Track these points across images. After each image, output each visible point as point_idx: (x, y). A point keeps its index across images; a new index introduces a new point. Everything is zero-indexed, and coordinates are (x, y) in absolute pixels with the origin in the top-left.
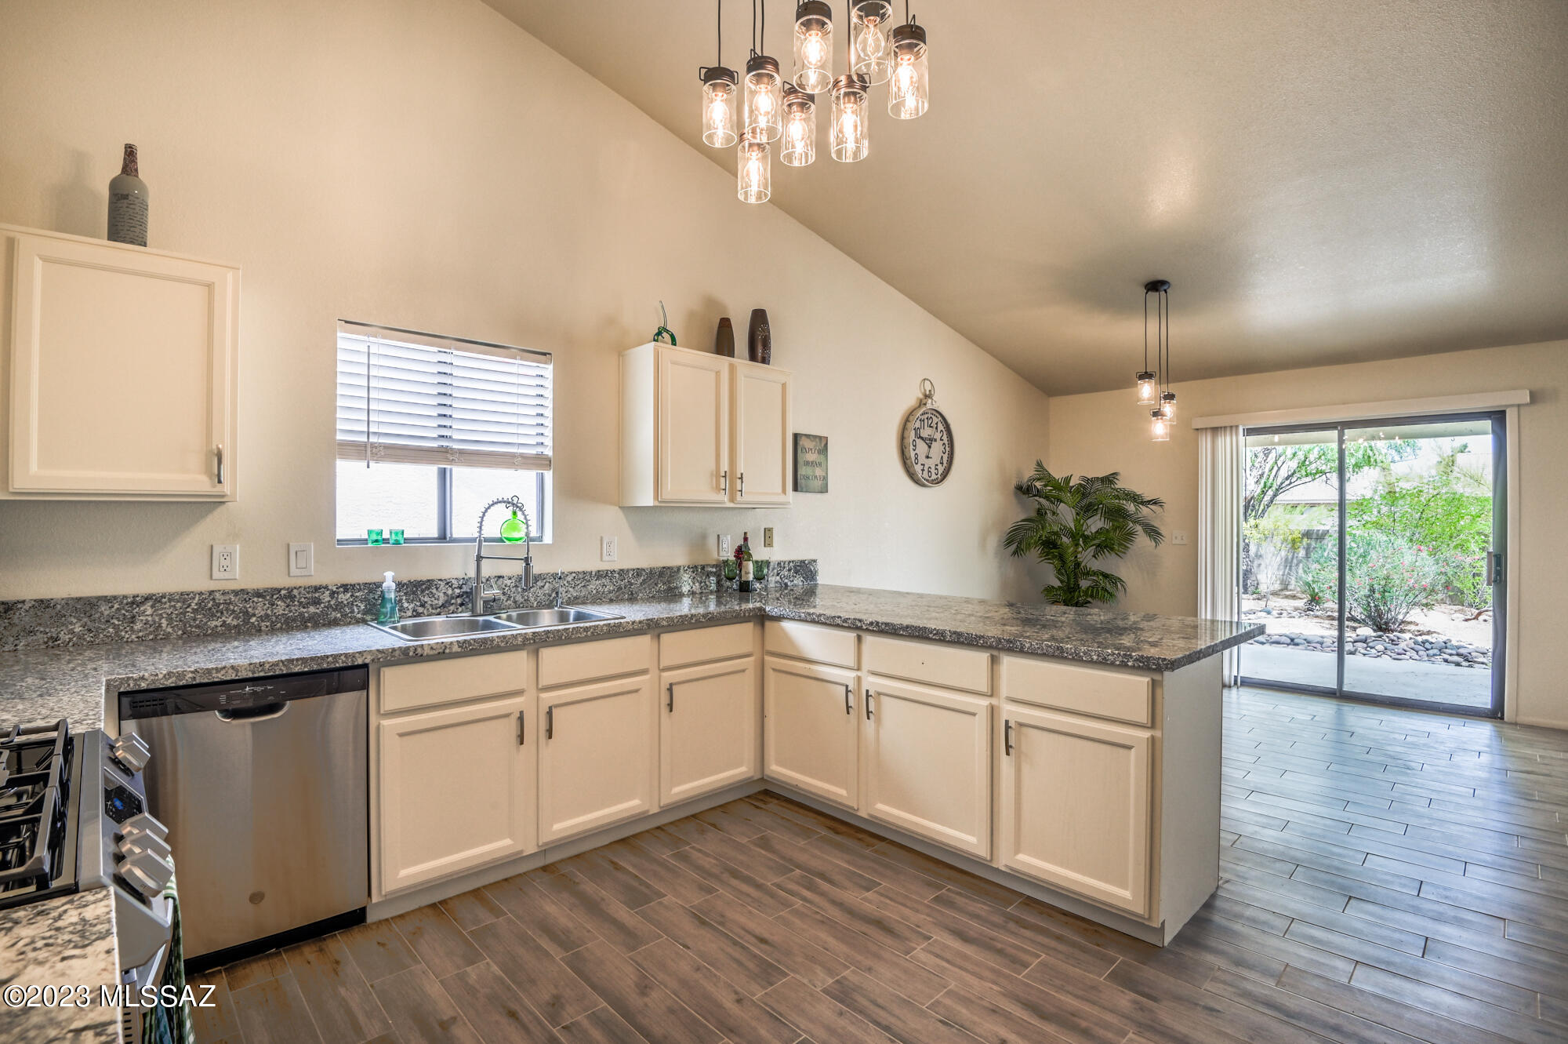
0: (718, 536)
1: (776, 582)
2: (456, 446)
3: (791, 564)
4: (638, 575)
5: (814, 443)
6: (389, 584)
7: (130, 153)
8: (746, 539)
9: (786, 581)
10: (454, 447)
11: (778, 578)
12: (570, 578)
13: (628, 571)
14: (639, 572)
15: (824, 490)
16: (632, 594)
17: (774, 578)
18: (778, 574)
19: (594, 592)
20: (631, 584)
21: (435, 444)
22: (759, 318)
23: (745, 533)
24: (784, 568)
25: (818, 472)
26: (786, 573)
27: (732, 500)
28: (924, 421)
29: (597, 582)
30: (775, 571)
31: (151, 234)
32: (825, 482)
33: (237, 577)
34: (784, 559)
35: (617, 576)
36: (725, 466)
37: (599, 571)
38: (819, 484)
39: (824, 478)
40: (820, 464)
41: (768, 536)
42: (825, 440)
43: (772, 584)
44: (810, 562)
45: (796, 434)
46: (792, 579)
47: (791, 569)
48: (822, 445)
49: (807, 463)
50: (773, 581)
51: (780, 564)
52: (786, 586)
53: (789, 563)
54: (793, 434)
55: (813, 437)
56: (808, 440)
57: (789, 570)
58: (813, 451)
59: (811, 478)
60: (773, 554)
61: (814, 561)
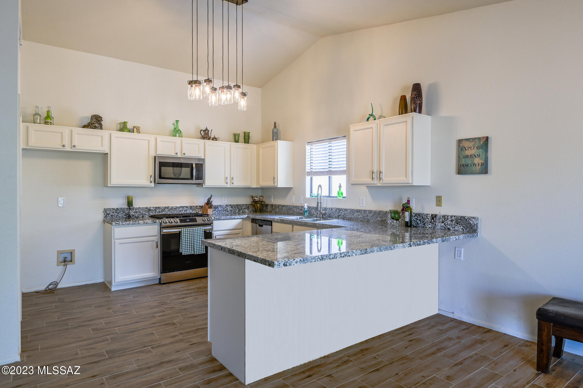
1: (441, 226)
3: (453, 217)
5: (473, 143)
6: (306, 207)
7: (275, 123)
8: (408, 201)
9: (449, 227)
11: (443, 224)
12: (349, 211)
18: (443, 222)
19: (356, 217)
22: (415, 88)
23: (409, 198)
24: (448, 219)
25: (477, 161)
26: (449, 223)
27: (379, 182)
29: (357, 214)
30: (441, 220)
32: (485, 167)
33: (294, 203)
34: (447, 214)
36: (376, 168)
37: (357, 210)
38: (478, 168)
39: (482, 164)
40: (479, 156)
41: (439, 201)
42: (485, 139)
43: (439, 227)
44: (469, 218)
45: (459, 140)
46: (453, 226)
47: (453, 221)
48: (482, 143)
49: (467, 157)
50: (439, 225)
51: (444, 216)
52: (449, 229)
53: (451, 217)
54: (457, 140)
55: (474, 139)
56: (469, 142)
57: (451, 221)
58: (472, 148)
59: (469, 165)
60: (441, 211)
61: (473, 218)
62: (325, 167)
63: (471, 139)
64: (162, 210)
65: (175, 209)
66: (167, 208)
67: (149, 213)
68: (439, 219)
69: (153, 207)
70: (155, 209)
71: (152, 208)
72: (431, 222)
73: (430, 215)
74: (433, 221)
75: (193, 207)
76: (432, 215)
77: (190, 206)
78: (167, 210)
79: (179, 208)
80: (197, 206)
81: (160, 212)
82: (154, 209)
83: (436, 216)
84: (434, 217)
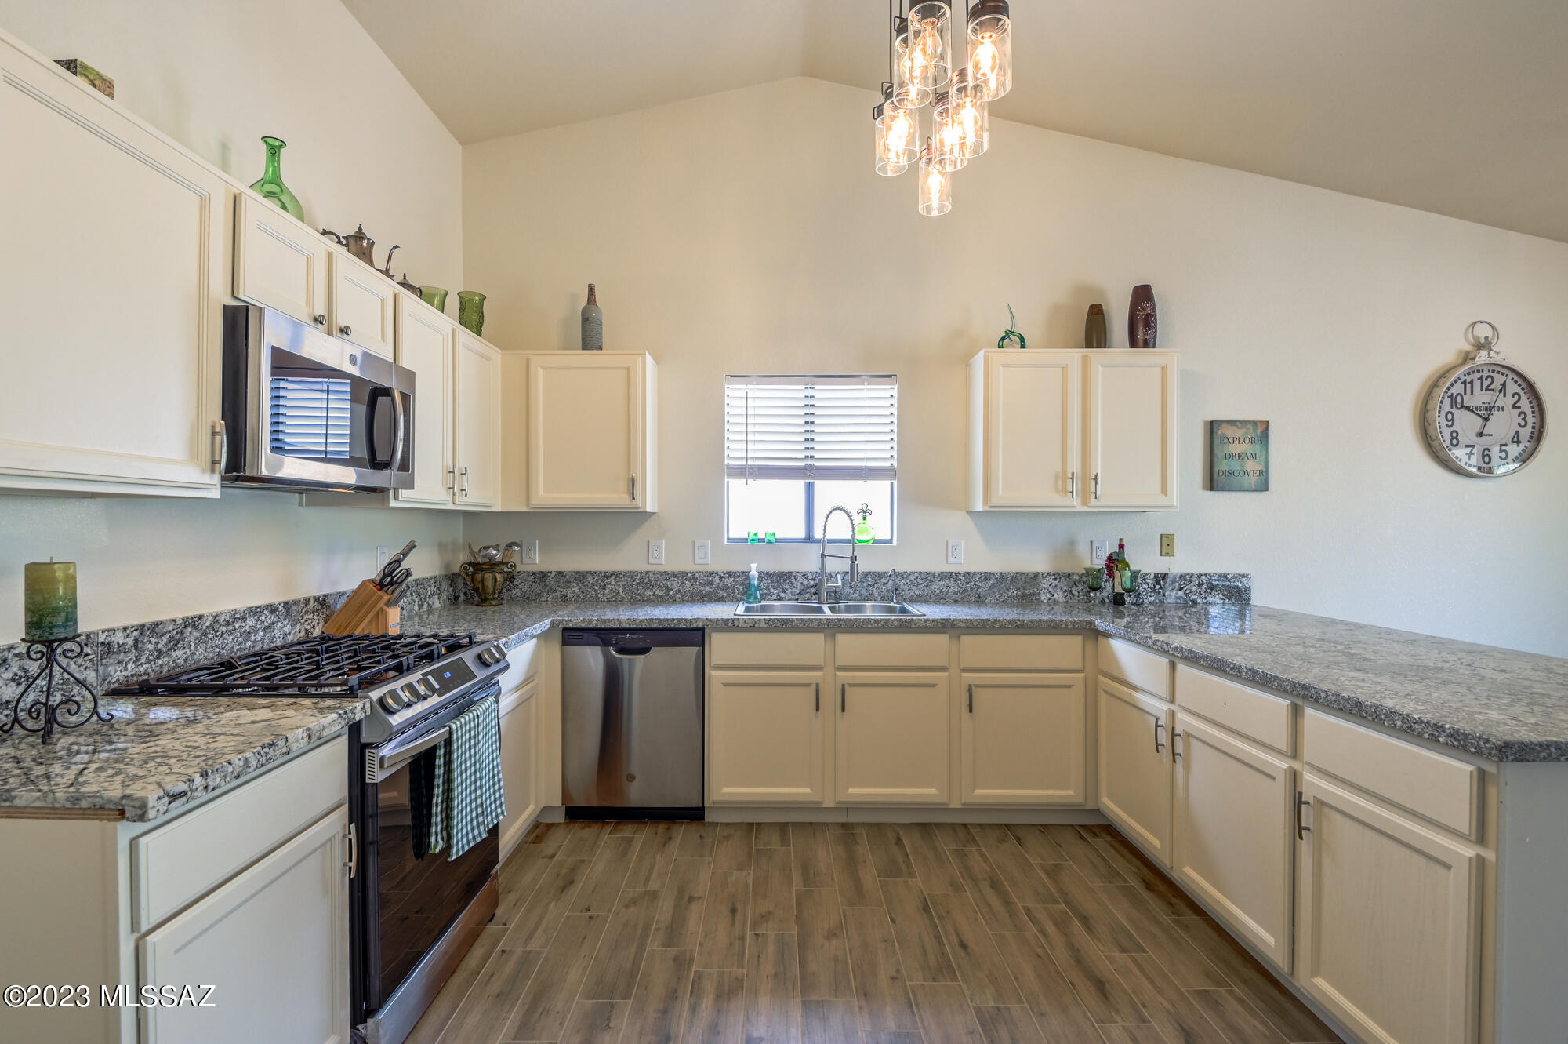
0: (1091, 542)
1: (1177, 598)
2: (817, 464)
3: (1203, 577)
4: (986, 578)
5: (1244, 431)
6: (754, 573)
7: (591, 289)
8: (1121, 546)
9: (1194, 597)
10: (816, 464)
11: (1181, 593)
12: (912, 578)
13: (974, 574)
14: (987, 576)
15: (1263, 486)
16: (980, 597)
17: (1174, 593)
18: (1181, 589)
19: (938, 592)
20: (979, 587)
21: (802, 464)
22: (1142, 296)
23: (1121, 540)
24: (1191, 581)
25: (1250, 465)
26: (1194, 589)
27: (1085, 503)
28: (1471, 382)
29: (941, 583)
30: (1177, 584)
31: (606, 339)
32: (1263, 478)
33: (663, 563)
34: (1190, 571)
35: (962, 578)
36: (1075, 466)
37: (942, 573)
38: (1253, 480)
39: (1261, 473)
40: (1254, 456)
41: (1167, 544)
42: (1264, 426)
43: (1171, 600)
44: (1236, 577)
45: (1212, 422)
46: (1203, 595)
47: (1203, 584)
48: (1259, 432)
49: (1231, 456)
50: (1172, 596)
51: (1183, 577)
52: (1194, 602)
53: (1199, 576)
54: (1206, 423)
55: (1244, 423)
56: (1234, 428)
57: (1199, 585)
58: (1242, 440)
59: (1236, 474)
60: (1177, 565)
61: (1244, 576)
62: (792, 452)
63: (1241, 422)
64: (171, 639)
65: (228, 623)
66: (193, 622)
67: (101, 669)
68: (1173, 582)
69: (125, 629)
70: (136, 641)
71: (119, 638)
72: (1153, 590)
73: (1152, 576)
74: (1158, 587)
75: (294, 608)
76: (1156, 575)
77: (286, 603)
78: (196, 634)
79: (243, 619)
80: (307, 601)
81: (159, 651)
82: (130, 641)
83: (1164, 576)
84: (1160, 579)
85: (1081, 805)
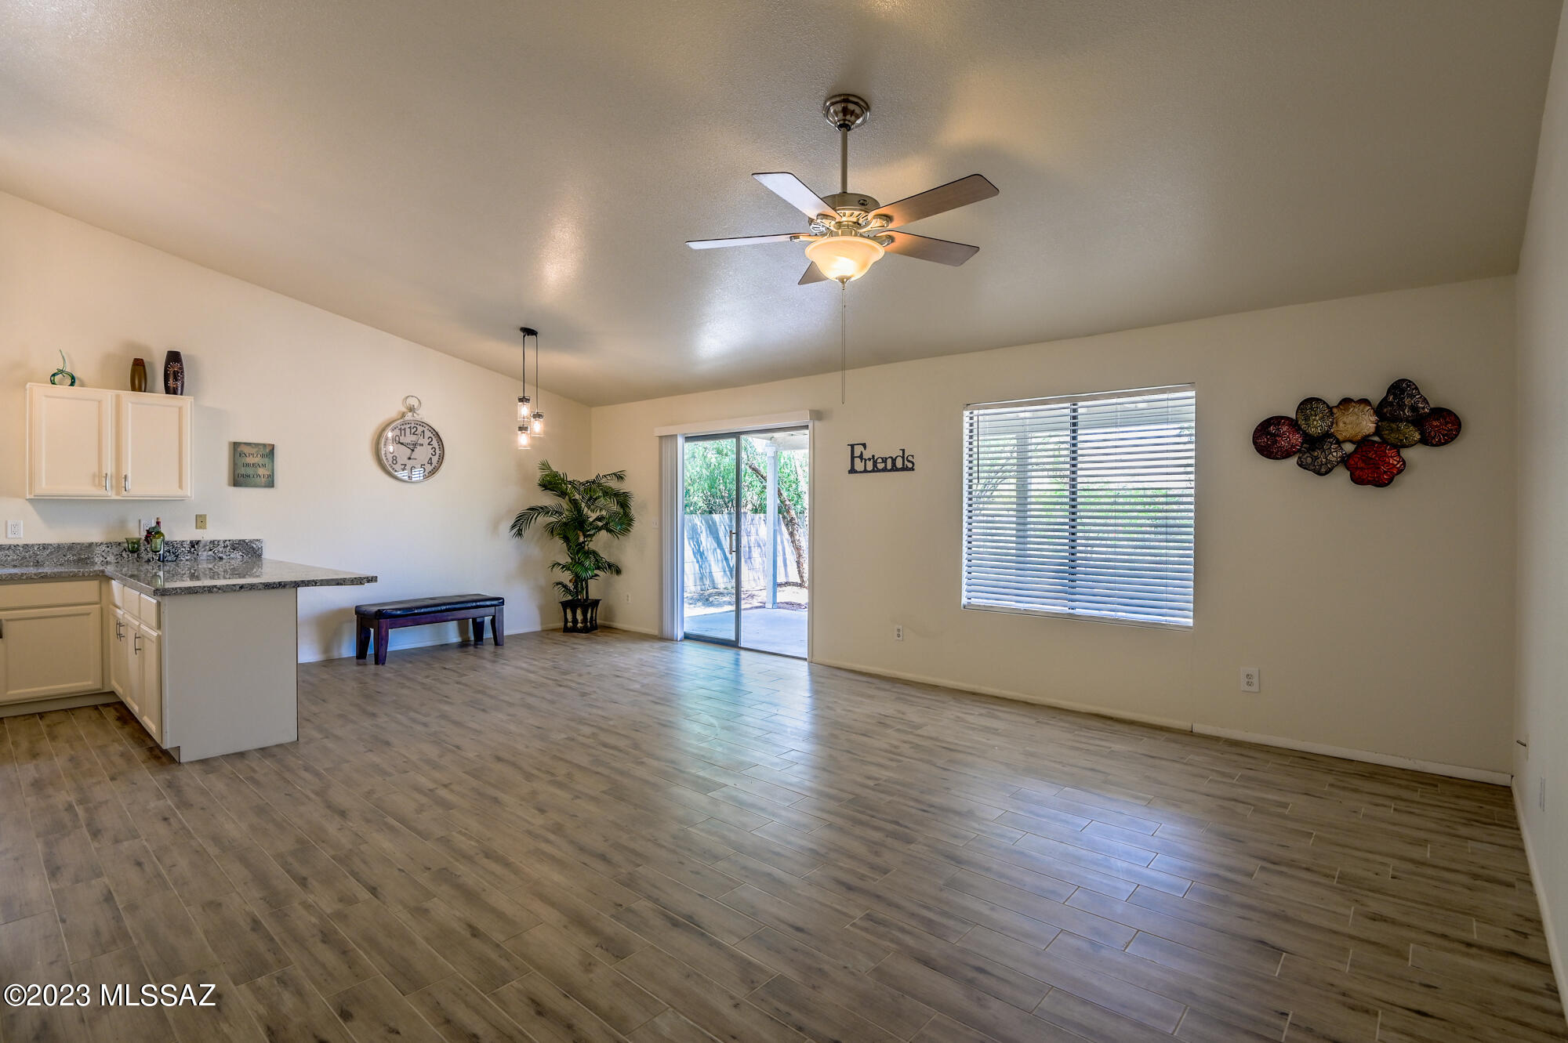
0: (140, 521)
1: (208, 556)
3: (227, 542)
4: (45, 548)
5: (257, 449)
8: (158, 523)
9: (221, 555)
11: (210, 553)
13: (31, 545)
14: (40, 546)
15: (270, 483)
16: (39, 562)
17: (205, 553)
18: (211, 550)
20: (37, 554)
22: (174, 357)
23: (157, 519)
24: (219, 545)
25: (261, 471)
26: (221, 550)
27: (118, 494)
28: (405, 429)
30: (207, 547)
32: (270, 480)
34: (218, 539)
35: (21, 549)
36: (109, 468)
38: (263, 480)
39: (269, 476)
40: (264, 466)
41: (201, 521)
42: (271, 448)
43: (204, 557)
44: (251, 541)
45: (234, 443)
46: (228, 554)
47: (227, 546)
48: (267, 451)
49: (248, 465)
50: (204, 555)
51: (212, 542)
52: (221, 558)
53: (225, 541)
54: (230, 443)
55: (257, 445)
56: (249, 447)
57: (224, 547)
58: (255, 455)
59: (251, 476)
60: (206, 535)
61: (257, 540)
63: (254, 444)
68: (205, 546)
72: (189, 552)
73: (188, 543)
74: (193, 549)
76: (191, 542)
83: (198, 542)
84: (194, 544)
85: (100, 689)
